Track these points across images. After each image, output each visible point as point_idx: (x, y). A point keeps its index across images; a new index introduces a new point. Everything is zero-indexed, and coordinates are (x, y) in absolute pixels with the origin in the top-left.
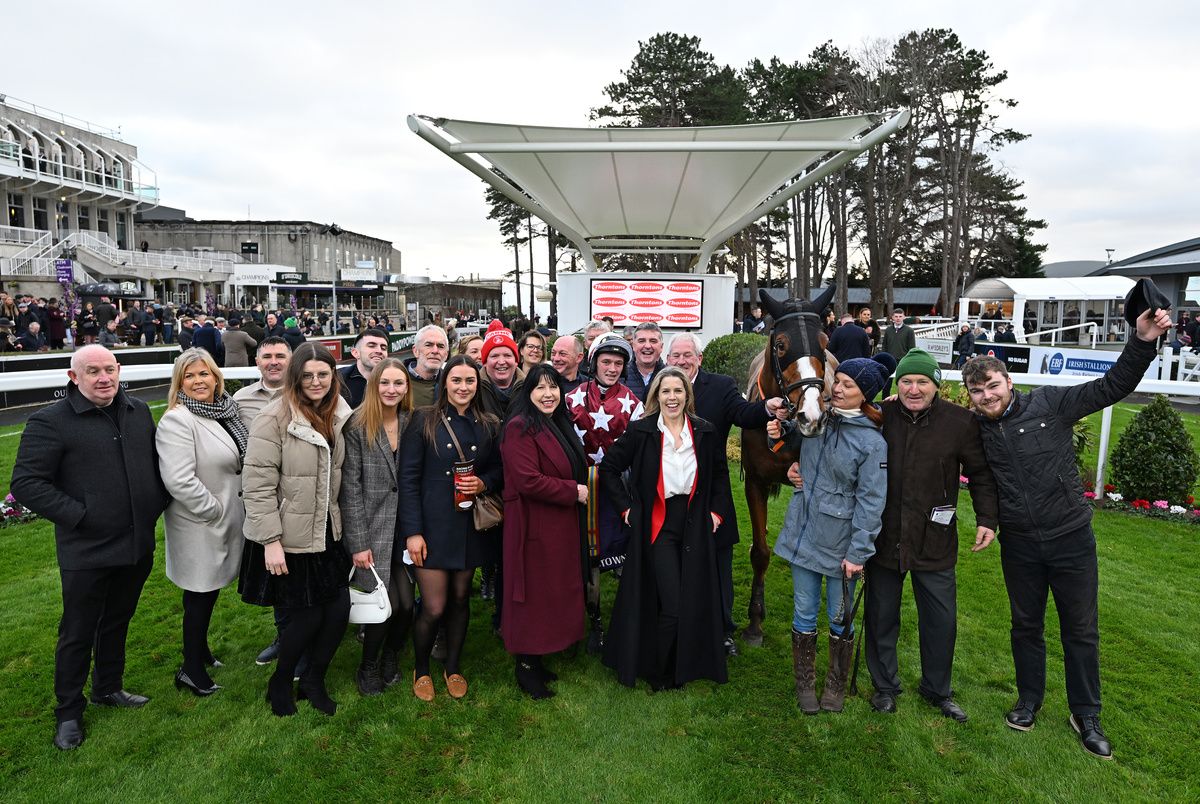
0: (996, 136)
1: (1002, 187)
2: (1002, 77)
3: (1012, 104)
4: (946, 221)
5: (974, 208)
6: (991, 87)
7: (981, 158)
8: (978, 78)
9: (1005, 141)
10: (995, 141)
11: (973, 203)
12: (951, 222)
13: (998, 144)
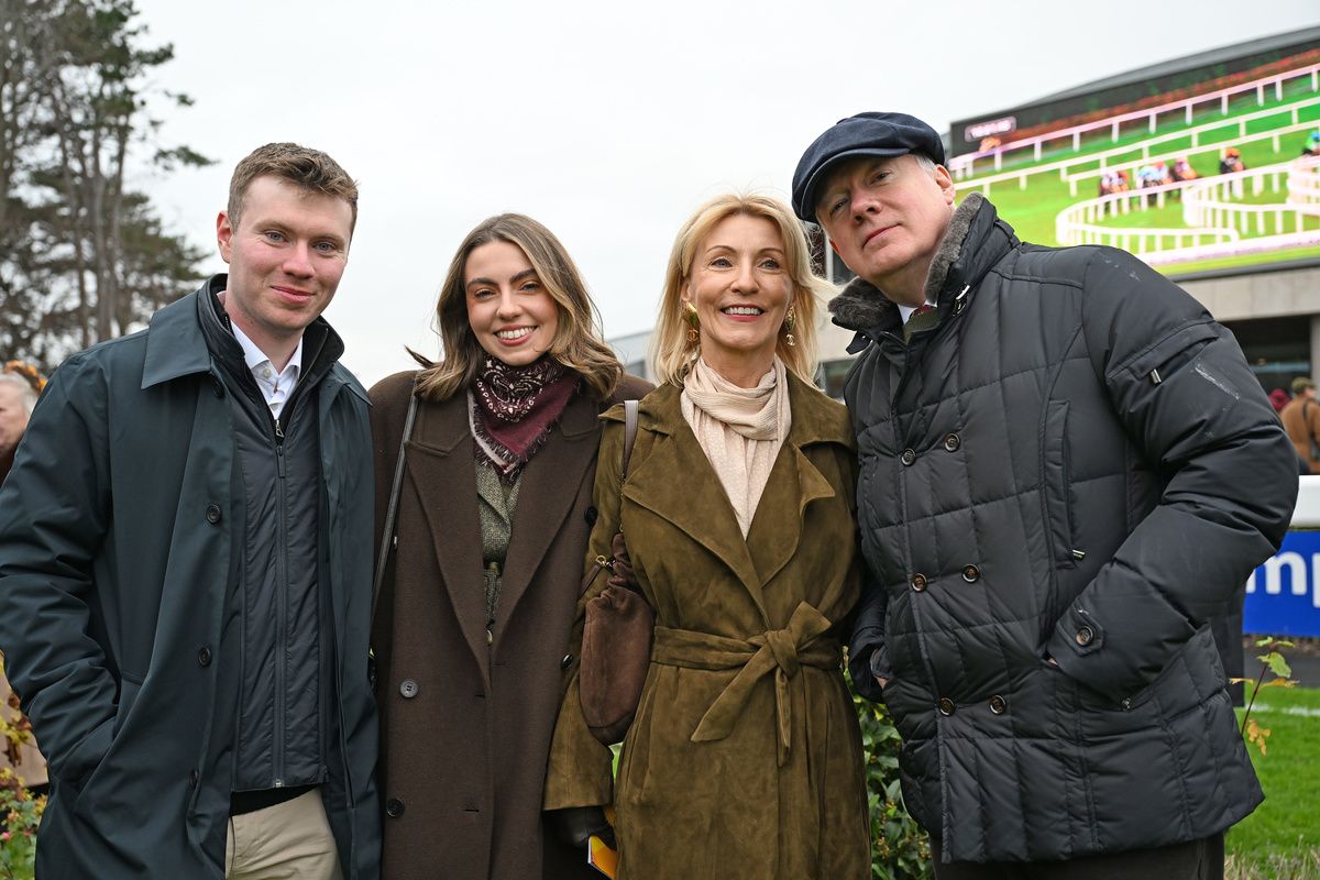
0: (163, 154)
1: (179, 256)
2: (163, 56)
3: (183, 100)
4: (86, 312)
5: (135, 289)
6: (147, 69)
7: (139, 199)
8: (124, 49)
9: (177, 164)
10: (162, 161)
11: (132, 281)
12: (95, 312)
13: (166, 168)
